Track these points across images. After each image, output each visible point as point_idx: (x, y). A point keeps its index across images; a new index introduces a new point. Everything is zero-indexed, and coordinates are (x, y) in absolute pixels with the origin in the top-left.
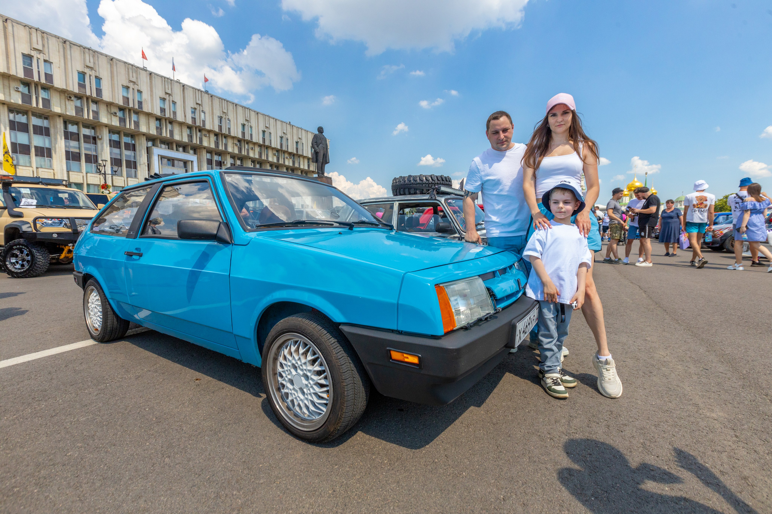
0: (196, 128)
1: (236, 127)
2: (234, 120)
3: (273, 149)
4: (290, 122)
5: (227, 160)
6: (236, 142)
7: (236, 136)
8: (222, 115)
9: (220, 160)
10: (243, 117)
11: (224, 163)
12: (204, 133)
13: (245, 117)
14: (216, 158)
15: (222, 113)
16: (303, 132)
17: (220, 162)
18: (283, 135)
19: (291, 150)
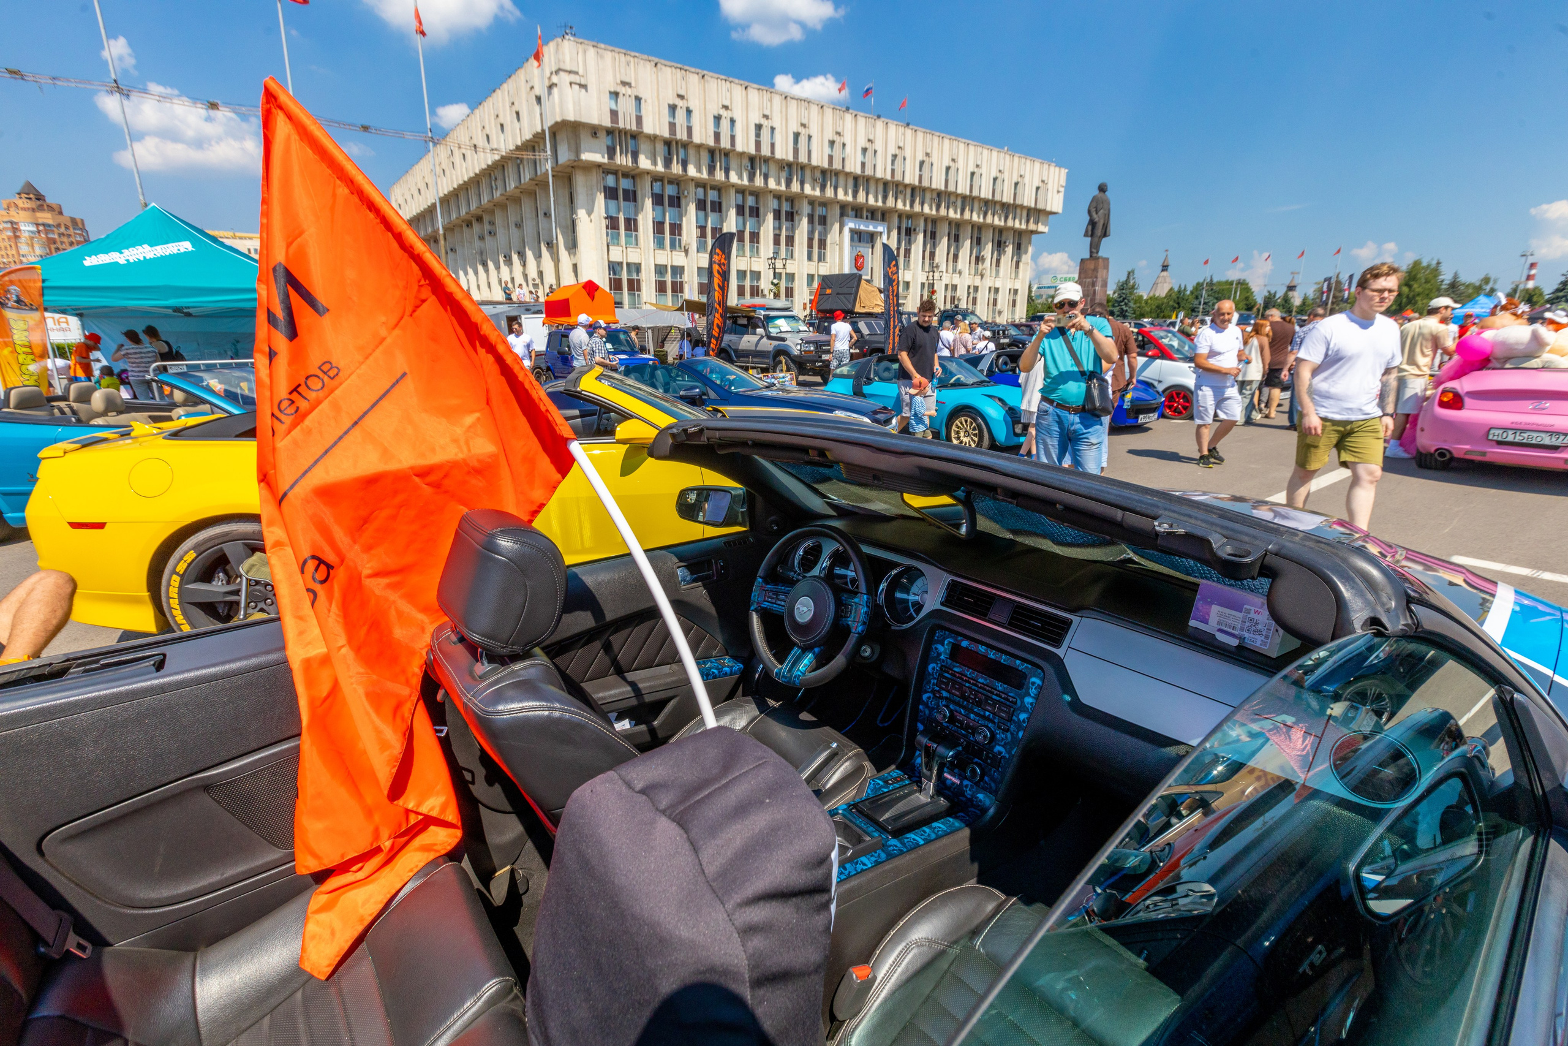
0: (893, 185)
1: (939, 174)
2: (938, 163)
3: (981, 200)
5: (918, 225)
6: (935, 197)
7: (938, 188)
8: (925, 159)
9: (910, 227)
10: (949, 156)
12: (900, 189)
13: (952, 156)
14: (905, 225)
15: (925, 155)
16: (1028, 162)
17: (910, 229)
18: (998, 175)
19: (1007, 198)
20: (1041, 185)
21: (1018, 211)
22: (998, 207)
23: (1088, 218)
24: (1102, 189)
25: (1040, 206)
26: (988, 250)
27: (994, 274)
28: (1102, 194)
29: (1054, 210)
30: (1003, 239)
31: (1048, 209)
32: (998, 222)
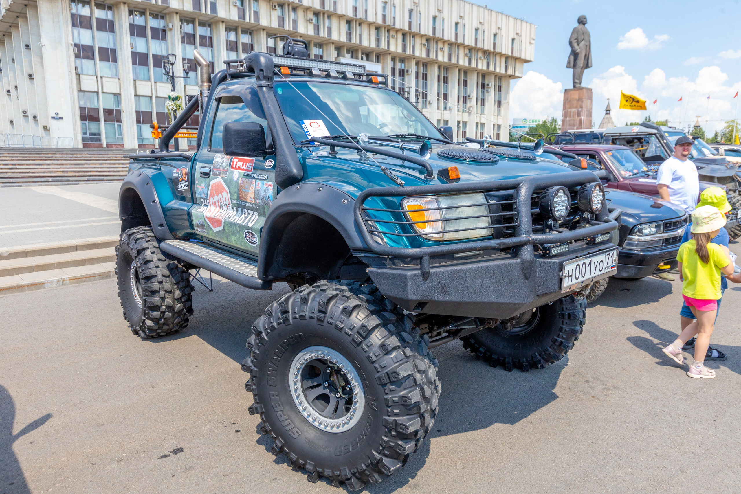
0: (385, 28)
1: (427, 22)
2: (425, 12)
3: (465, 47)
4: (486, 6)
5: (411, 67)
6: (424, 42)
7: (426, 33)
8: (413, 8)
9: (403, 68)
10: (435, 6)
11: (407, 71)
12: (392, 33)
13: (438, 6)
14: (398, 66)
15: (413, 4)
16: (504, 17)
17: (403, 70)
18: (479, 26)
19: (488, 46)
20: (516, 37)
21: (498, 58)
22: (480, 54)
23: (570, 49)
24: (582, 21)
25: (516, 54)
26: (473, 91)
27: (480, 111)
28: (581, 26)
29: (528, 58)
30: (486, 82)
31: (523, 57)
32: (482, 66)
